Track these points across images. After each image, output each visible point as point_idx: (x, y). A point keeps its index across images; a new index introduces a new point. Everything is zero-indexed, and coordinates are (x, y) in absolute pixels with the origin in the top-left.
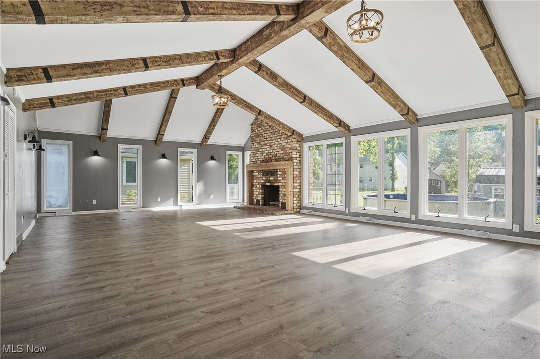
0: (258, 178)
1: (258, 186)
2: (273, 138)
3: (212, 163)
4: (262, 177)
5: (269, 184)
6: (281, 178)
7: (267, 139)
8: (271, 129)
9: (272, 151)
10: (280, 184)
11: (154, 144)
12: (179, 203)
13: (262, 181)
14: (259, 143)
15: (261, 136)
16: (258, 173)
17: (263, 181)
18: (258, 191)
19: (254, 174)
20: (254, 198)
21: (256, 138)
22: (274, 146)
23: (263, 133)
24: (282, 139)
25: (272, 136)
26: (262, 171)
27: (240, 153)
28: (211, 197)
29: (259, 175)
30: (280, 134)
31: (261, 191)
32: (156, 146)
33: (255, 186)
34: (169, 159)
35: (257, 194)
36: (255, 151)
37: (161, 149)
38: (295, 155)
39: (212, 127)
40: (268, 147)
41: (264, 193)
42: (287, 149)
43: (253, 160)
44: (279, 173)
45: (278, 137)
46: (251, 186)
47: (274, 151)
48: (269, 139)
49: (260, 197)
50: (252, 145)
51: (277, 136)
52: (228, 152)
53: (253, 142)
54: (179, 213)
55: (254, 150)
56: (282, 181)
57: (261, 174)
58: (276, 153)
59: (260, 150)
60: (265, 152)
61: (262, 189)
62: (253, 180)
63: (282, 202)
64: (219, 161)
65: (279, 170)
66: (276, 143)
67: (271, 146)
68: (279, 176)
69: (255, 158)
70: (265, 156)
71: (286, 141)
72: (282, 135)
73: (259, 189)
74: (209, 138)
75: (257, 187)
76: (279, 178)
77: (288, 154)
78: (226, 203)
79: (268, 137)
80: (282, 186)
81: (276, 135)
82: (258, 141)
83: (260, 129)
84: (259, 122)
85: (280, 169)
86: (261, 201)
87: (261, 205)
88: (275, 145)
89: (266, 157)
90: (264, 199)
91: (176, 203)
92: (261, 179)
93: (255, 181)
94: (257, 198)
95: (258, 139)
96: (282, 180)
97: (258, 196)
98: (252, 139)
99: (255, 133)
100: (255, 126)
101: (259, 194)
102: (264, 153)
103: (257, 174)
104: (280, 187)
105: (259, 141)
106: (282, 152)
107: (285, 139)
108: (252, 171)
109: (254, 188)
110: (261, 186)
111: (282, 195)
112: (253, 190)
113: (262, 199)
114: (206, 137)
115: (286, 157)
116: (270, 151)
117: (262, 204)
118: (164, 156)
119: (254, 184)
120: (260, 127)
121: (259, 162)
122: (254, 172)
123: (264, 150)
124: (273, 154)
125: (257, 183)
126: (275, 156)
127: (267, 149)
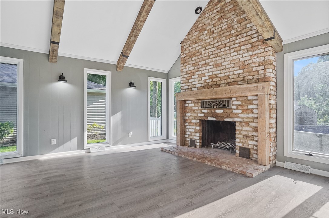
0: (194, 110)
1: (194, 121)
2: (222, 53)
3: (131, 91)
4: (201, 110)
5: (214, 119)
6: (240, 111)
7: (209, 56)
8: (218, 42)
9: (219, 72)
10: (235, 120)
11: (45, 59)
12: (86, 146)
13: (200, 115)
14: (194, 65)
15: (199, 54)
16: (194, 103)
17: (203, 115)
18: (194, 127)
19: (187, 105)
20: (187, 136)
21: (190, 58)
22: (223, 64)
23: (203, 49)
24: (241, 52)
25: (219, 51)
26: (201, 101)
27: (164, 81)
28: (130, 135)
29: (195, 106)
30: (237, 45)
31: (198, 128)
32: (50, 64)
33: (189, 121)
34: (71, 83)
35: (191, 132)
36: (187, 76)
37: (58, 68)
38: (270, 73)
39: (133, 38)
40: (212, 67)
41: (203, 131)
42: (252, 65)
43: (185, 88)
44: (235, 103)
45: (232, 51)
46: (183, 121)
47: (224, 71)
48: (214, 56)
49: (197, 137)
50: (184, 68)
51: (230, 49)
52: (151, 79)
53: (185, 65)
54: (86, 160)
55: (186, 74)
56: (240, 115)
57: (200, 104)
58: (227, 74)
59: (197, 73)
60: (206, 74)
61: (199, 125)
62: (185, 112)
63: (240, 147)
64: (139, 89)
65: (234, 99)
66: (228, 59)
67: (216, 65)
68: (234, 107)
69: (188, 84)
70: (205, 80)
71: (251, 53)
72: (240, 46)
73: (196, 124)
74: (127, 57)
75: (191, 122)
76: (234, 111)
77: (256, 73)
78: (148, 141)
79: (211, 53)
80: (241, 122)
81: (228, 48)
82: (192, 62)
83: (197, 45)
84: (194, 37)
85: (236, 97)
86: (198, 141)
87: (198, 147)
88: (226, 63)
89: (208, 81)
90: (203, 138)
91: (80, 146)
92: (199, 111)
93: (187, 114)
94: (191, 137)
95: (193, 59)
96: (242, 113)
97: (193, 134)
98: (183, 61)
99: (187, 52)
100: (188, 43)
101: (196, 132)
102: (205, 76)
103: (193, 105)
104: (237, 124)
105: (194, 62)
106: (241, 71)
107: (248, 50)
108: (185, 102)
109: (187, 124)
110: (198, 121)
111: (241, 136)
112: (185, 126)
113: (200, 139)
114: (124, 55)
115: (251, 77)
116: (215, 73)
117: (200, 146)
118: (61, 78)
119: (187, 118)
120: (196, 43)
121: (196, 89)
122: (187, 102)
123: (203, 72)
124: (223, 75)
125: (191, 118)
126: (225, 78)
127: (210, 71)
